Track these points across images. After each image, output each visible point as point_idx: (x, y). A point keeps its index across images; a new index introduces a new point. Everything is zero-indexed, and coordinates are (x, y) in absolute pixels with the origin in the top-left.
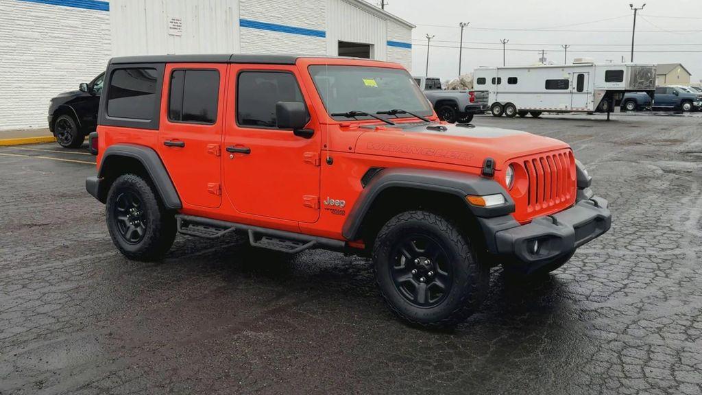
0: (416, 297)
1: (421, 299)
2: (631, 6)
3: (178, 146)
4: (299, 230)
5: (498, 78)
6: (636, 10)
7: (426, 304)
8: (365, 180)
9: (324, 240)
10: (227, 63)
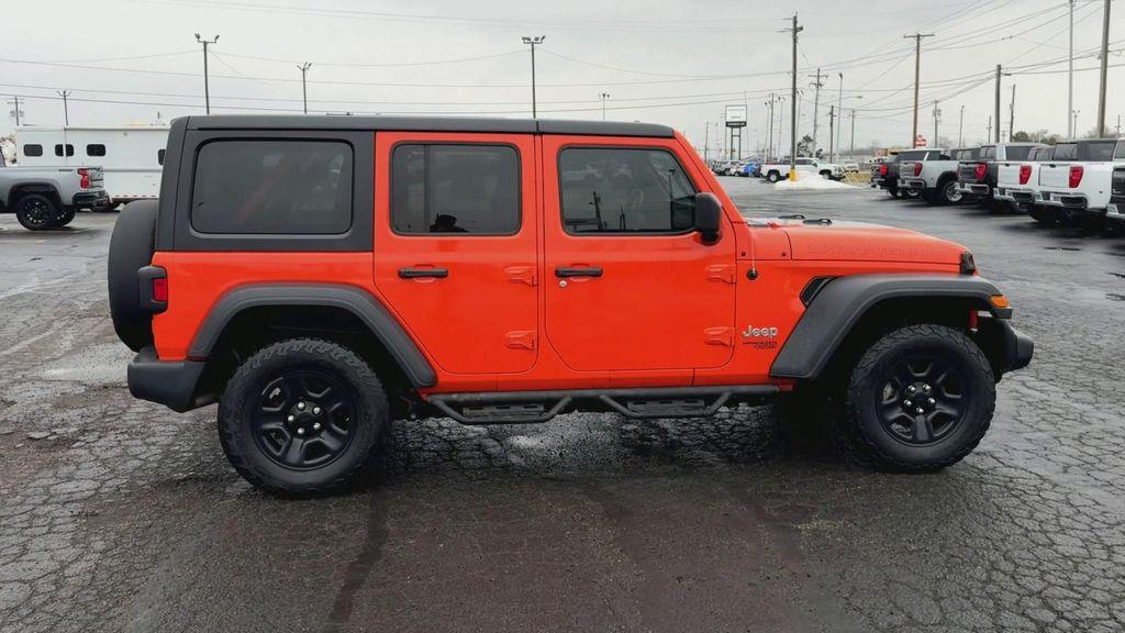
0: (914, 433)
1: (922, 434)
2: (198, 37)
3: (434, 276)
4: (693, 382)
5: (67, 146)
6: (205, 43)
7: (932, 439)
8: (808, 295)
9: (744, 389)
10: (534, 134)
